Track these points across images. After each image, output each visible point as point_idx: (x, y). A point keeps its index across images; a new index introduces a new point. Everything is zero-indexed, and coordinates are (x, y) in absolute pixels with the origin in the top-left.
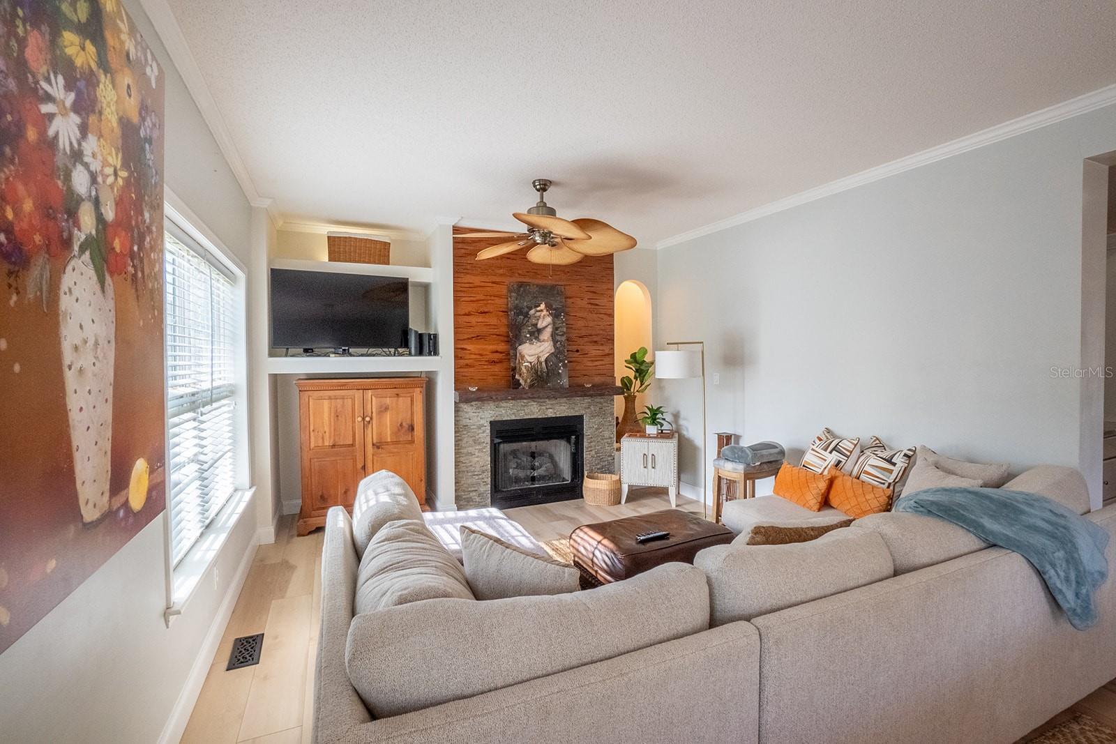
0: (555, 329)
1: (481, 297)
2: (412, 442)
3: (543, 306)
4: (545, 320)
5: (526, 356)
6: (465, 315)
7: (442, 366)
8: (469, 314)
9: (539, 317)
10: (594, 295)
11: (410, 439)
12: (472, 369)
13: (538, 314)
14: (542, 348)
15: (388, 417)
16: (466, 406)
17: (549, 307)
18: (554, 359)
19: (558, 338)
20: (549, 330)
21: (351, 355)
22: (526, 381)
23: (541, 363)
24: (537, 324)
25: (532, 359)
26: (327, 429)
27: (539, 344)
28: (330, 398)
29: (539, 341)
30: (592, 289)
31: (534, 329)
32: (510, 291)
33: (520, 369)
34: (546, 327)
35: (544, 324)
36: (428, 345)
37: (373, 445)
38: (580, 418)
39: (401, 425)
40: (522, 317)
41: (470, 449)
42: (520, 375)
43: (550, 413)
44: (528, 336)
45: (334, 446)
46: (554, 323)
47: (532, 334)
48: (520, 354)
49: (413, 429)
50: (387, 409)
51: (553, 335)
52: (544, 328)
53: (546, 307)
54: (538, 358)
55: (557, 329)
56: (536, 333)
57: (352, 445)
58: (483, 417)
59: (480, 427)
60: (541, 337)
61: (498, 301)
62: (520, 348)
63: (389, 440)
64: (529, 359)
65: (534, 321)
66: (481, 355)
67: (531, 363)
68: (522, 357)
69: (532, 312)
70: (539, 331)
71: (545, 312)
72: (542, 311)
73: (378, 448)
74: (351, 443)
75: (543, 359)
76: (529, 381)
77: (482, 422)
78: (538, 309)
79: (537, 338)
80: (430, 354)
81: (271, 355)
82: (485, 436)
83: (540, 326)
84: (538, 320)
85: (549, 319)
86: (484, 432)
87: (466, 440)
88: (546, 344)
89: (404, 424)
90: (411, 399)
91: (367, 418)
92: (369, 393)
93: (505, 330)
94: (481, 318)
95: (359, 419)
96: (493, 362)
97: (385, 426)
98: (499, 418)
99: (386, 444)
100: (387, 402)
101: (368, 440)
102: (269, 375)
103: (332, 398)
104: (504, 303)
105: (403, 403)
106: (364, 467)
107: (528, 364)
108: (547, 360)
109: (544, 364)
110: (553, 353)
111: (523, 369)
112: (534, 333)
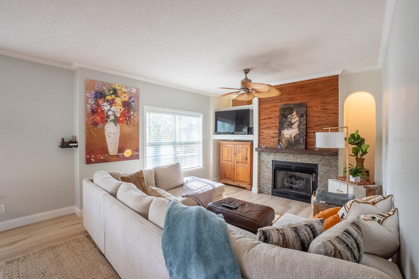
0: (300, 123)
1: (269, 112)
2: (247, 163)
3: (295, 113)
4: (295, 118)
5: (285, 135)
6: (263, 119)
7: (254, 137)
8: (264, 119)
9: (293, 118)
10: (325, 104)
11: (246, 162)
13: (292, 117)
14: (293, 131)
15: (240, 154)
16: (263, 153)
17: (297, 113)
18: (298, 136)
19: (301, 127)
20: (297, 123)
22: (284, 146)
23: (291, 138)
24: (291, 121)
25: (288, 136)
26: (226, 156)
27: (291, 130)
29: (292, 128)
30: (323, 101)
31: (290, 124)
32: (280, 109)
34: (296, 122)
35: (295, 121)
36: (250, 131)
37: (236, 162)
38: (316, 165)
39: (244, 157)
40: (284, 119)
41: (265, 170)
42: (282, 143)
43: (299, 161)
44: (287, 126)
46: (299, 120)
47: (288, 125)
48: (282, 134)
49: (247, 159)
50: (240, 151)
51: (299, 126)
52: (295, 123)
53: (296, 113)
54: (291, 136)
55: (301, 123)
56: (291, 125)
57: (231, 161)
58: (269, 159)
59: (268, 162)
60: (293, 127)
61: (275, 113)
62: (282, 131)
63: (240, 161)
64: (286, 136)
65: (290, 120)
66: (269, 134)
67: (287, 138)
68: (283, 135)
69: (289, 116)
71: (295, 116)
72: (294, 115)
73: (237, 163)
74: (231, 160)
75: (293, 136)
76: (285, 145)
77: (269, 160)
78: (292, 114)
79: (291, 127)
80: (250, 134)
81: (213, 134)
82: (270, 165)
83: (292, 122)
84: (292, 119)
85: (297, 119)
87: (263, 166)
88: (295, 130)
89: (245, 157)
90: (247, 149)
91: (235, 154)
92: (236, 146)
93: (278, 125)
94: (269, 120)
95: (233, 154)
96: (274, 137)
97: (240, 157)
98: (276, 160)
99: (240, 162)
100: (240, 149)
101: (235, 161)
102: (213, 139)
103: (227, 147)
104: (278, 114)
105: (244, 150)
106: (234, 168)
107: (286, 139)
108: (295, 137)
109: (293, 138)
110: (298, 134)
111: (283, 140)
112: (289, 125)
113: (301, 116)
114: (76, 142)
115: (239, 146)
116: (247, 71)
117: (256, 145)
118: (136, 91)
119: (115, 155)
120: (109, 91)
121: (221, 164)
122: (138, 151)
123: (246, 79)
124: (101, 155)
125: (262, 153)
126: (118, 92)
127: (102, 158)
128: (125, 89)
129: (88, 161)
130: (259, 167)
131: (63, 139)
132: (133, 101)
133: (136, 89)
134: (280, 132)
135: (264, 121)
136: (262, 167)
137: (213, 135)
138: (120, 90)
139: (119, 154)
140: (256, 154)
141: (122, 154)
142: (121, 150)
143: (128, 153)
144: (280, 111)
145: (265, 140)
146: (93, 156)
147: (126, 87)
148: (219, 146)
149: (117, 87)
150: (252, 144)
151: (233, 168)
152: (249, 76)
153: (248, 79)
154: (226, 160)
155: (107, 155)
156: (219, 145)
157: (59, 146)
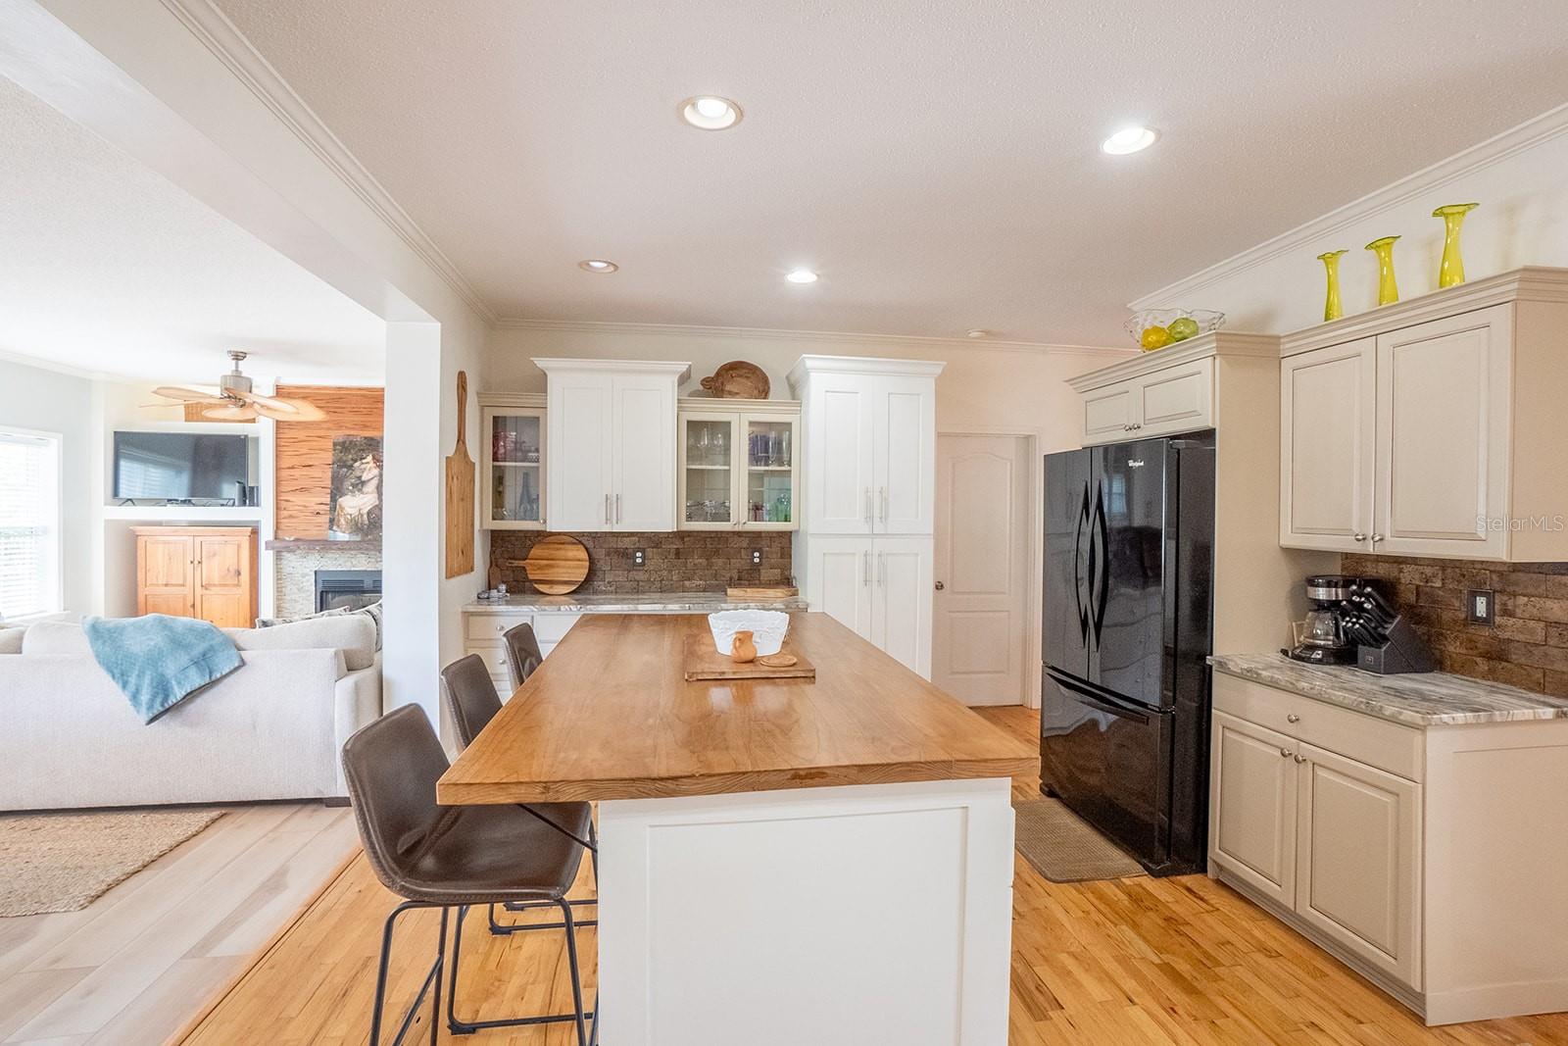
1: (306, 451)
2: (238, 585)
3: (370, 458)
4: (370, 471)
5: (346, 508)
6: (289, 468)
7: (263, 514)
8: (293, 468)
9: (365, 469)
11: (236, 582)
12: (297, 520)
13: (363, 466)
14: (365, 500)
15: (216, 562)
16: (289, 555)
17: (376, 459)
20: (375, 482)
21: (194, 505)
22: (344, 533)
23: (362, 515)
24: (361, 477)
25: (354, 512)
26: (160, 570)
27: (362, 495)
29: (363, 493)
31: (358, 482)
32: (335, 444)
33: (339, 521)
34: (372, 479)
35: (370, 476)
36: (248, 496)
37: (202, 586)
39: (228, 570)
40: (345, 470)
41: (293, 597)
42: (338, 527)
44: (351, 488)
45: (166, 585)
46: (380, 475)
47: (354, 486)
48: (340, 505)
49: (239, 574)
50: (215, 555)
51: (379, 488)
52: (369, 480)
54: (360, 510)
56: (360, 484)
57: (183, 585)
58: (305, 569)
59: (304, 576)
60: (365, 489)
61: (323, 455)
62: (340, 500)
63: (216, 583)
64: (350, 511)
65: (358, 474)
66: (305, 506)
67: (351, 515)
68: (342, 509)
69: (357, 464)
70: (363, 483)
71: (372, 464)
72: (368, 463)
73: (206, 589)
74: (181, 582)
75: (365, 511)
76: (347, 532)
77: (306, 571)
78: (364, 461)
79: (360, 490)
80: (250, 505)
82: (309, 583)
83: (363, 479)
84: (363, 472)
85: (376, 472)
86: (308, 581)
87: (290, 589)
88: (370, 496)
89: (231, 569)
90: (239, 546)
91: (196, 562)
92: (198, 540)
93: (328, 483)
94: (305, 471)
95: (189, 562)
96: (318, 513)
97: (214, 570)
98: (324, 569)
99: (215, 585)
100: (216, 547)
101: (198, 582)
102: (105, 521)
103: (165, 543)
104: (329, 457)
105: (231, 550)
106: (194, 605)
107: (349, 517)
108: (369, 513)
109: (365, 516)
110: (377, 506)
111: (342, 521)
112: (358, 484)
115: (212, 540)
116: (238, 357)
117: (267, 534)
121: (141, 598)
123: (237, 375)
125: (285, 554)
130: (279, 591)
134: (334, 499)
135: (292, 472)
136: (286, 591)
137: (106, 504)
140: (267, 558)
144: (334, 450)
145: (294, 520)
148: (131, 539)
150: (255, 532)
151: (190, 603)
152: (246, 367)
153: (243, 375)
154: (160, 582)
156: (133, 538)
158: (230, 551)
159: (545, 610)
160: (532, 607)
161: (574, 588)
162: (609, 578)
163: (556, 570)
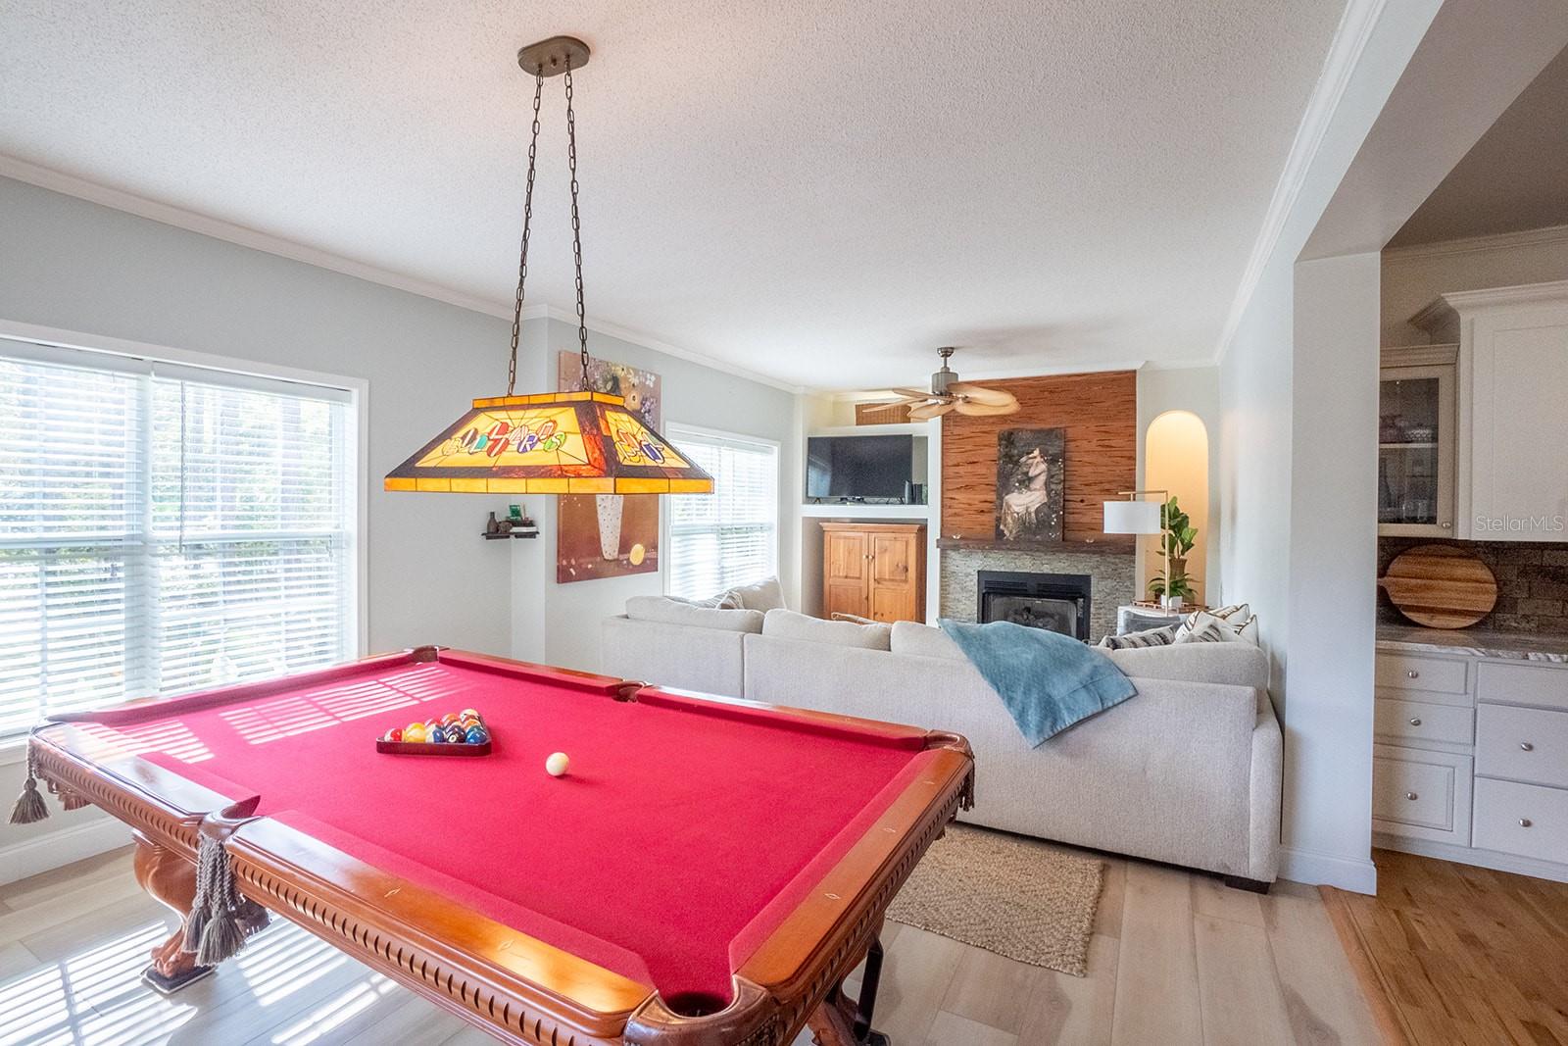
0: (1050, 476)
1: (969, 447)
2: (906, 581)
3: (1036, 452)
4: (1037, 466)
5: (1013, 506)
6: (952, 466)
7: (930, 512)
8: (958, 465)
9: (1032, 464)
10: (1107, 435)
11: (904, 578)
12: (960, 518)
13: (1030, 461)
14: (1033, 497)
15: (887, 557)
16: (953, 553)
17: (1043, 454)
18: (1046, 510)
19: (1053, 486)
20: (1043, 478)
21: (866, 503)
22: (1011, 532)
23: (1030, 514)
24: (1028, 473)
25: (1021, 510)
26: (842, 563)
27: (1029, 493)
28: (845, 538)
29: (1030, 490)
30: (1103, 429)
31: (1025, 478)
32: (1000, 439)
33: (1006, 519)
34: (1040, 474)
35: (1037, 472)
36: (917, 496)
37: (875, 580)
38: (1086, 579)
39: (897, 566)
40: (1012, 466)
41: (957, 596)
42: (1005, 525)
43: (1046, 569)
44: (1017, 484)
45: (846, 577)
46: (1049, 470)
47: (1020, 482)
48: (1006, 504)
49: (907, 570)
50: (886, 550)
51: (1047, 484)
52: (1037, 476)
53: (1040, 453)
54: (1027, 508)
55: (1052, 477)
56: (1027, 481)
57: (859, 578)
58: (970, 567)
59: (968, 575)
60: (1032, 486)
61: (987, 450)
62: (1007, 497)
63: (887, 577)
64: (1017, 509)
65: (1025, 469)
66: (970, 505)
67: (1018, 514)
68: (1009, 507)
69: (1023, 459)
70: (1031, 479)
71: (1039, 459)
72: (1035, 457)
73: (879, 583)
74: (858, 576)
75: (1033, 510)
76: (1014, 532)
77: (970, 570)
78: (1031, 456)
79: (1027, 487)
80: (918, 504)
81: (804, 503)
82: (973, 584)
83: (1030, 474)
84: (1030, 467)
85: (1043, 466)
86: (971, 581)
87: (953, 587)
88: (1038, 493)
89: (900, 565)
90: (907, 543)
91: (870, 557)
92: (873, 536)
93: (993, 479)
94: (970, 468)
95: (864, 557)
96: (982, 511)
97: (885, 565)
98: (987, 569)
99: (885, 580)
100: (887, 543)
101: (871, 576)
102: (804, 518)
104: (993, 452)
105: (899, 546)
106: (867, 598)
107: (1015, 515)
108: (1037, 511)
109: (1033, 515)
110: (1045, 503)
111: (1009, 519)
112: (1024, 481)
113: (1052, 461)
114: (531, 524)
115: (883, 539)
116: (947, 353)
117: (934, 534)
118: (654, 383)
119: (614, 560)
120: (606, 382)
121: (826, 587)
122: (655, 548)
123: (946, 371)
124: (588, 560)
125: (952, 554)
126: (622, 386)
127: (590, 566)
128: (635, 377)
129: (563, 576)
130: (944, 588)
131: (493, 514)
132: (649, 411)
133: (655, 375)
134: (1000, 498)
135: (956, 469)
136: (951, 589)
138: (626, 379)
139: (622, 557)
140: (933, 554)
141: (626, 556)
142: (625, 547)
143: (637, 553)
144: (1000, 445)
146: (573, 562)
147: (636, 372)
148: (818, 536)
149: (621, 374)
150: (923, 531)
151: (864, 596)
153: (951, 371)
154: (841, 574)
155: (598, 559)
156: (820, 533)
157: (483, 534)
158: (902, 549)
159: (1498, 656)
160: (1473, 650)
161: (1474, 621)
162: (1524, 608)
163: (1436, 594)
